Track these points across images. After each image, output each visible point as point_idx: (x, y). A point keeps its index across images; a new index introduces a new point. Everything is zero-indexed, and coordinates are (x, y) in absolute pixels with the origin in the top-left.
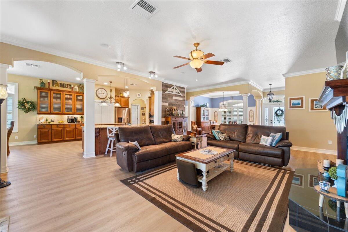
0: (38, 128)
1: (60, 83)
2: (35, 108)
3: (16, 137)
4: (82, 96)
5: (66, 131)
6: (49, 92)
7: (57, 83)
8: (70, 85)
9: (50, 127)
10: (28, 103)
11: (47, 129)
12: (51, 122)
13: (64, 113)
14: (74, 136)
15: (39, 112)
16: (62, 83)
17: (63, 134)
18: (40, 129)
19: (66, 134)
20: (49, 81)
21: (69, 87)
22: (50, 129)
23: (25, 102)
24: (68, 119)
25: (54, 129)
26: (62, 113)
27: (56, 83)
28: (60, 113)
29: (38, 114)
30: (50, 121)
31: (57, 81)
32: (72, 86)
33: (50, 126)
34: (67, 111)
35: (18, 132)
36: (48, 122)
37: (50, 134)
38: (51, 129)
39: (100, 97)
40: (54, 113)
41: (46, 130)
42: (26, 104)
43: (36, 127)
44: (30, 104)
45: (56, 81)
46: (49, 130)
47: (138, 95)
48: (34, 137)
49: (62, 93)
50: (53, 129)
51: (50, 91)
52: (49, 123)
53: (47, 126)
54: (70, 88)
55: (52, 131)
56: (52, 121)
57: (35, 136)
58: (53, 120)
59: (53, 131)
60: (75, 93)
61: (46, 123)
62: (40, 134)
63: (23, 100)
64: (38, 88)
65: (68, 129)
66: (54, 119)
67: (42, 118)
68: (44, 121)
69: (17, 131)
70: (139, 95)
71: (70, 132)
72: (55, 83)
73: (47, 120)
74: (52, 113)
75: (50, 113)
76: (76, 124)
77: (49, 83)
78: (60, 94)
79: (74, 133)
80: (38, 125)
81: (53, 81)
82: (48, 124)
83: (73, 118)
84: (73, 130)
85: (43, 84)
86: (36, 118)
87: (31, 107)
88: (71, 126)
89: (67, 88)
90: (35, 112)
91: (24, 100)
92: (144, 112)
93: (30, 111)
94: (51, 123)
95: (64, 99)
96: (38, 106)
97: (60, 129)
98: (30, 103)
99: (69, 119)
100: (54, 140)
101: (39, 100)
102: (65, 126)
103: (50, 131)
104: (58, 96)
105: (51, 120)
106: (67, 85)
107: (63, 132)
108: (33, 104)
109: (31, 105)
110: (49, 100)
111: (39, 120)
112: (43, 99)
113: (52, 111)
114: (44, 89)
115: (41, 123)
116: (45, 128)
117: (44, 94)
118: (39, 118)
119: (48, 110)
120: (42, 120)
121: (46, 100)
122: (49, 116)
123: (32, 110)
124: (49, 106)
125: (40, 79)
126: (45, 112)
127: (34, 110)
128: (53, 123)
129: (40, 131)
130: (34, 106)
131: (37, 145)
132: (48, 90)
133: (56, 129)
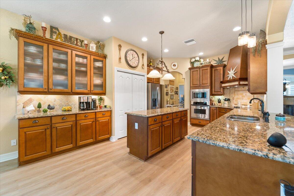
0: (20, 128)
1: (64, 34)
2: (12, 81)
4: (102, 61)
5: (80, 127)
6: (45, 46)
7: (59, 34)
8: (82, 41)
9: (48, 121)
11: (42, 127)
12: (49, 110)
13: (73, 91)
14: (94, 136)
15: (22, 89)
16: (69, 34)
17: (74, 134)
18: (25, 130)
19: (81, 133)
20: (44, 25)
21: (79, 44)
22: (49, 126)
24: (80, 103)
25: (57, 125)
26: (70, 91)
27: (57, 32)
28: (66, 90)
29: (22, 92)
30: (46, 108)
31: (59, 29)
32: (86, 42)
33: (49, 119)
34: (78, 88)
36: (41, 109)
37: (48, 137)
38: (51, 126)
39: (131, 64)
40: (55, 91)
41: (40, 129)
43: (16, 124)
45: (57, 29)
47: (173, 65)
48: (13, 144)
49: (69, 51)
50: (53, 125)
51: (47, 45)
52: (45, 111)
53: (41, 121)
54: (81, 46)
56: (50, 108)
57: (14, 142)
59: (54, 130)
60: (91, 53)
61: (39, 111)
62: (26, 142)
64: (18, 34)
65: (84, 122)
66: (55, 103)
67: (30, 101)
68: (34, 108)
70: (175, 66)
71: (87, 128)
72: (55, 33)
73: (39, 106)
74: (50, 91)
75: (46, 90)
76: (96, 112)
77: (44, 29)
78: (66, 54)
79: (94, 130)
80: (20, 120)
81: (52, 28)
82: (42, 114)
83: (90, 101)
84: (92, 124)
85: (30, 26)
86: (16, 102)
87: (3, 78)
88: (89, 117)
89: (77, 45)
90: (14, 89)
92: (168, 90)
94: (50, 113)
95: (74, 64)
96: (20, 75)
97: (68, 125)
99: (83, 103)
100: (57, 150)
101: (22, 60)
102: (78, 118)
103: (48, 132)
104: (62, 57)
105: (49, 106)
106: (77, 39)
107: (74, 130)
108: (8, 70)
109: (3, 74)
110: (44, 63)
111: (23, 107)
112: (31, 61)
113: (51, 87)
114: (33, 38)
115: (28, 112)
116: (38, 124)
117: (33, 49)
118: (23, 102)
119: (43, 85)
120: (30, 106)
121: (38, 62)
122: (45, 98)
123: (6, 84)
124: (44, 76)
125: (26, 16)
126: (37, 88)
127: (11, 84)
128: (52, 113)
129: (25, 132)
130: (9, 75)
131: (18, 167)
132: (43, 40)
133: (60, 126)
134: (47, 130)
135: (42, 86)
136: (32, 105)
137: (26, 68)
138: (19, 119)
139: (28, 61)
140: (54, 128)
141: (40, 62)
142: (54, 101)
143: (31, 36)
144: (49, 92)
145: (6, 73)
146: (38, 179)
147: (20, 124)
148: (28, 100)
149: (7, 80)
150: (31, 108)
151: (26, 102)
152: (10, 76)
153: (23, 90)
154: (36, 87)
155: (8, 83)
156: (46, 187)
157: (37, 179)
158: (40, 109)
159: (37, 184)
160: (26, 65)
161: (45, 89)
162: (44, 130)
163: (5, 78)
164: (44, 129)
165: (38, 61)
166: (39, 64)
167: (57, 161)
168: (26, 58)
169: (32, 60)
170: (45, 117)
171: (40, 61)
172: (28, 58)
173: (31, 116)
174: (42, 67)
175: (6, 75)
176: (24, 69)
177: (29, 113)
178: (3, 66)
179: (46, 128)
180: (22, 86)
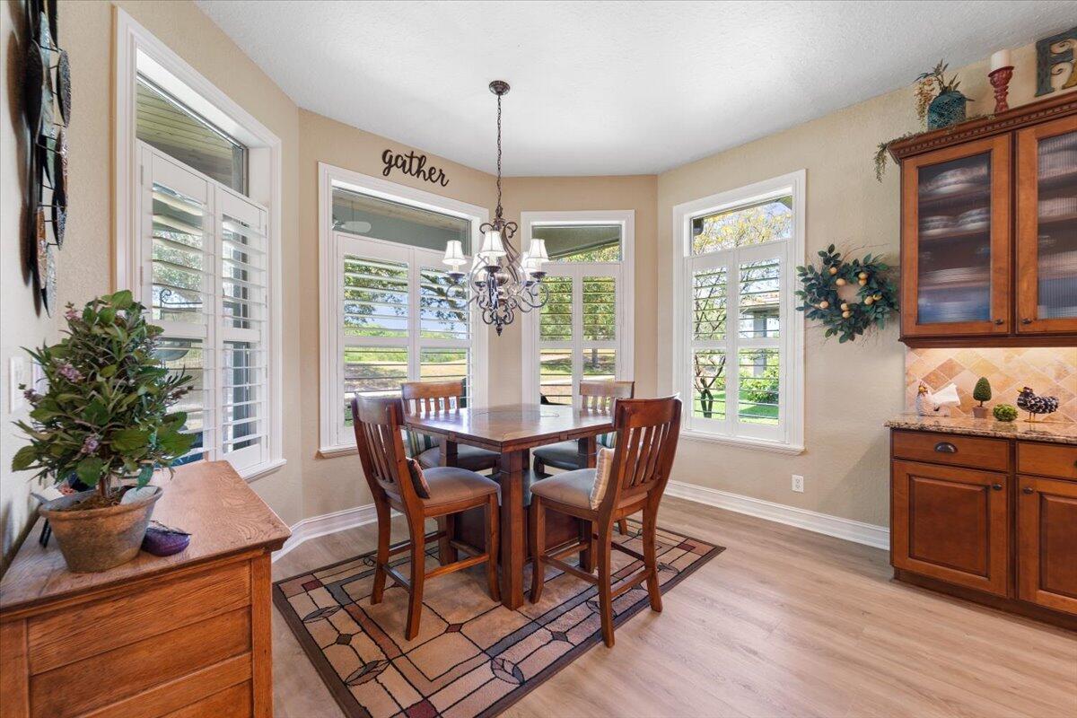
0: (897, 457)
2: (889, 305)
3: (798, 481)
6: (1001, 145)
9: (999, 457)
10: (849, 272)
11: (971, 475)
12: (1023, 414)
15: (912, 331)
18: (911, 467)
20: (1000, 61)
22: (1002, 480)
23: (833, 270)
25: (1043, 486)
29: (915, 341)
33: (1003, 449)
35: (803, 453)
37: (999, 527)
38: (1014, 481)
40: (1052, 328)
41: (964, 481)
42: (840, 282)
44: (862, 283)
46: (987, 488)
50: (1024, 482)
51: (1007, 137)
52: (1005, 416)
53: (969, 452)
55: (1022, 498)
58: (1037, 393)
59: (1028, 502)
61: (980, 413)
63: (827, 261)
67: (949, 370)
68: (956, 399)
69: (800, 447)
72: (1065, 56)
73: (982, 392)
74: (1021, 329)
75: (1004, 329)
77: (1000, 79)
80: (896, 431)
81: (1045, 44)
82: (990, 426)
86: (905, 373)
87: (868, 301)
90: (891, 333)
91: (830, 258)
93: (867, 323)
94: (1024, 424)
98: (862, 276)
100: (1044, 598)
101: (912, 235)
103: (998, 502)
105: (1026, 394)
108: (881, 276)
109: (868, 289)
110: (994, 217)
111: (920, 392)
112: (945, 226)
113: (1025, 311)
114: (950, 139)
115: (937, 410)
116: (953, 460)
117: (953, 180)
118: (925, 375)
119: (989, 310)
120: (947, 389)
121: (972, 222)
122: (1008, 359)
123: (876, 319)
124: (995, 271)
125: (927, 75)
126: (964, 323)
127: (887, 316)
128: (1038, 427)
129: (910, 476)
130: (883, 290)
131: (890, 581)
132: (990, 128)
133: (1061, 493)
134: (993, 494)
135: (987, 311)
136: (952, 387)
137: (927, 255)
138: (892, 428)
139: (934, 228)
140: (1026, 492)
141: (982, 220)
142: (1059, 377)
143: (940, 138)
144: (1018, 335)
145: (875, 286)
146: (924, 654)
147: (896, 445)
148: (942, 366)
149: (877, 307)
150: (947, 395)
151: (933, 373)
152: (887, 293)
153: (914, 333)
154: (962, 320)
155: (879, 316)
156: (929, 698)
157: (919, 653)
158: (984, 403)
159: (908, 667)
160: (925, 245)
161: (1000, 323)
162: (979, 489)
163: (874, 302)
164: (979, 485)
165: (969, 219)
166: (976, 230)
167: (1034, 648)
168: (928, 222)
169: (950, 223)
170: (986, 437)
171: (980, 214)
172: (935, 218)
173: (947, 424)
174: (984, 237)
175: (874, 293)
176: (920, 261)
177: (942, 412)
178: (868, 266)
179: (990, 483)
180: (913, 320)
